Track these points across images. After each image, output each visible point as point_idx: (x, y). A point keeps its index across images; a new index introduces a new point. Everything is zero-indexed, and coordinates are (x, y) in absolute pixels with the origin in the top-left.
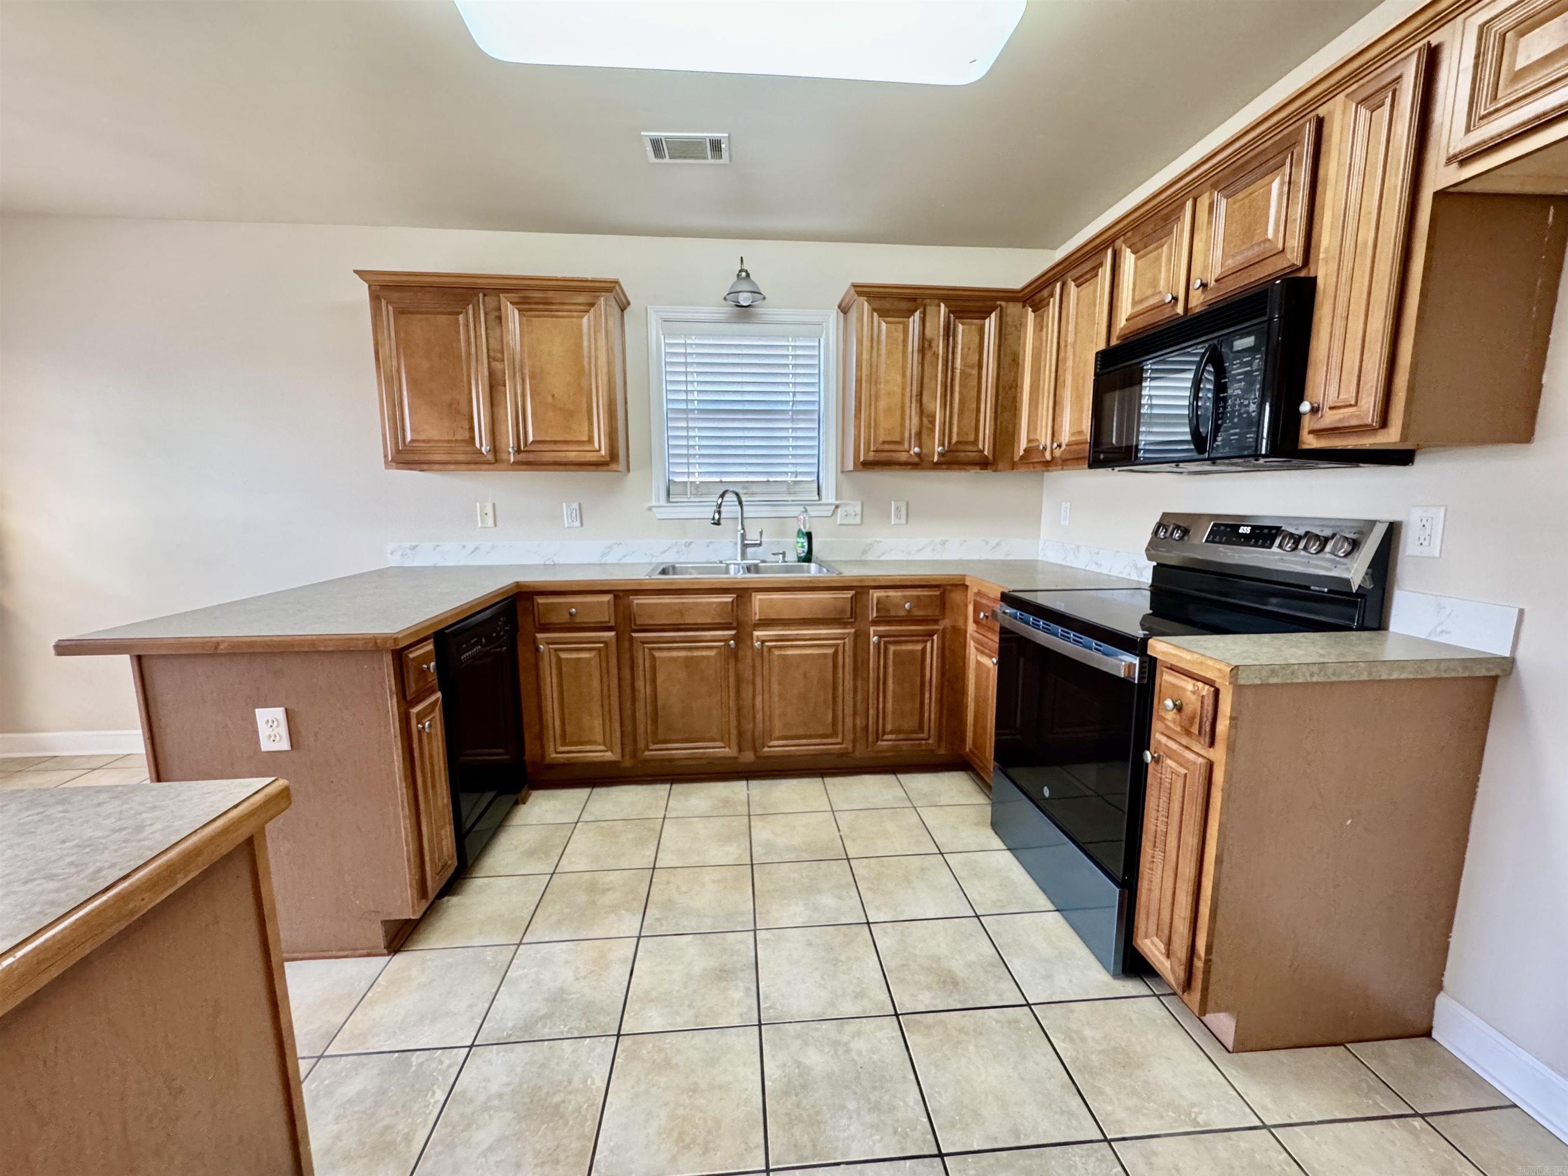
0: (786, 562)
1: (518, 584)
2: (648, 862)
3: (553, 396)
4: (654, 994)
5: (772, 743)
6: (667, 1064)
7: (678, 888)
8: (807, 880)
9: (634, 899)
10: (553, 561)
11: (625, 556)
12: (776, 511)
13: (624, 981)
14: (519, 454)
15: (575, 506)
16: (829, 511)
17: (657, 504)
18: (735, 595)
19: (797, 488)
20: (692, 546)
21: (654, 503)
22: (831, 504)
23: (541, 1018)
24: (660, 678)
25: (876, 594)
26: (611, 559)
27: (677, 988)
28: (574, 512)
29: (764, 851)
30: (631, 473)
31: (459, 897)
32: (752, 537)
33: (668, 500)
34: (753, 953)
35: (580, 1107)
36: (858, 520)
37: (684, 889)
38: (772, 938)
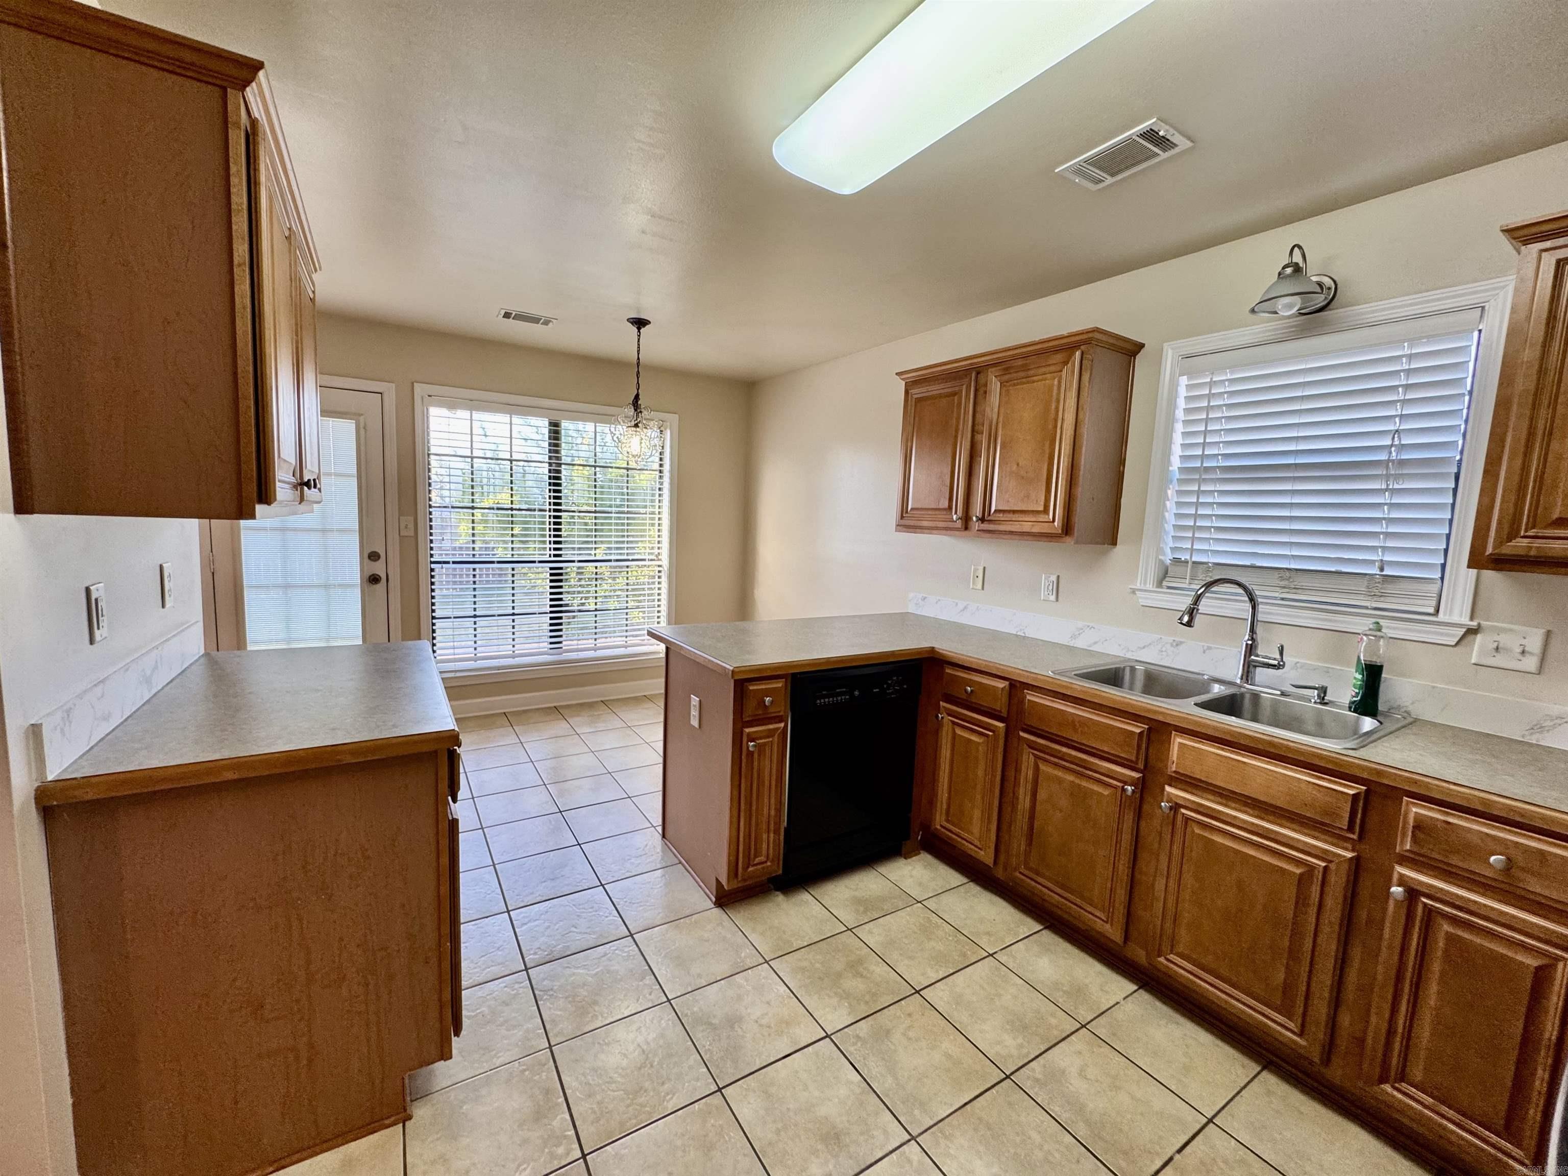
0: (1326, 704)
1: (932, 650)
2: (919, 981)
3: (1018, 465)
4: (773, 1090)
5: (1172, 957)
6: (707, 1148)
7: (910, 1027)
8: (1039, 1155)
9: (867, 1003)
10: (1024, 633)
11: (1095, 643)
12: (1330, 621)
13: (773, 1057)
14: (982, 523)
15: (1054, 578)
16: (1453, 636)
17: (1142, 587)
18: (1146, 727)
19: (1390, 588)
20: (1181, 648)
21: (1138, 586)
22: (1460, 626)
23: (711, 1024)
24: (1042, 795)
25: (1416, 810)
26: (1080, 643)
27: (791, 1106)
28: (1051, 584)
29: (1040, 1077)
30: (1119, 547)
31: (785, 899)
32: (1267, 651)
33: (1160, 584)
34: (880, 1155)
35: (645, 1106)
36: (1531, 663)
37: (911, 1034)
38: (915, 1163)
